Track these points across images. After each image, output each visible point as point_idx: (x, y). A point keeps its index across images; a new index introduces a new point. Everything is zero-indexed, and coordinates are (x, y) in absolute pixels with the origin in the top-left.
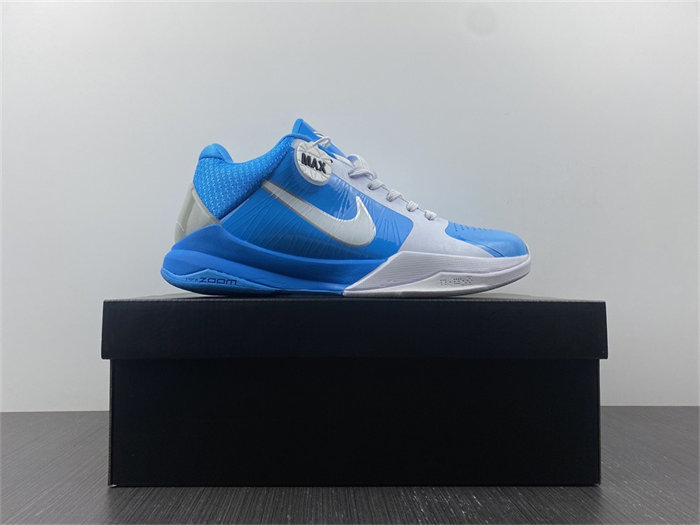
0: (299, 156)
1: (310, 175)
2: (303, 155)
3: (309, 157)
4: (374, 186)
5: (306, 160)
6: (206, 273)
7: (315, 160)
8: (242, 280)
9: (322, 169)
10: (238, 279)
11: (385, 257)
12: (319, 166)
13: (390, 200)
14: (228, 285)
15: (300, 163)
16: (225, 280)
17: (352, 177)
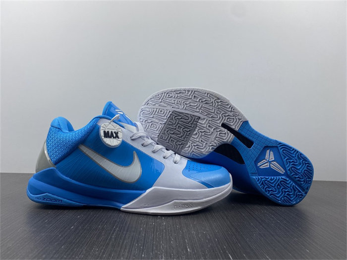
0: (102, 134)
1: (110, 144)
2: (104, 132)
3: (108, 132)
4: (145, 144)
5: (107, 135)
6: (46, 195)
7: (112, 132)
8: (65, 200)
9: (117, 137)
10: (63, 199)
11: (145, 189)
12: (115, 135)
13: (154, 152)
14: (57, 203)
15: (103, 138)
16: (56, 200)
17: (133, 140)
